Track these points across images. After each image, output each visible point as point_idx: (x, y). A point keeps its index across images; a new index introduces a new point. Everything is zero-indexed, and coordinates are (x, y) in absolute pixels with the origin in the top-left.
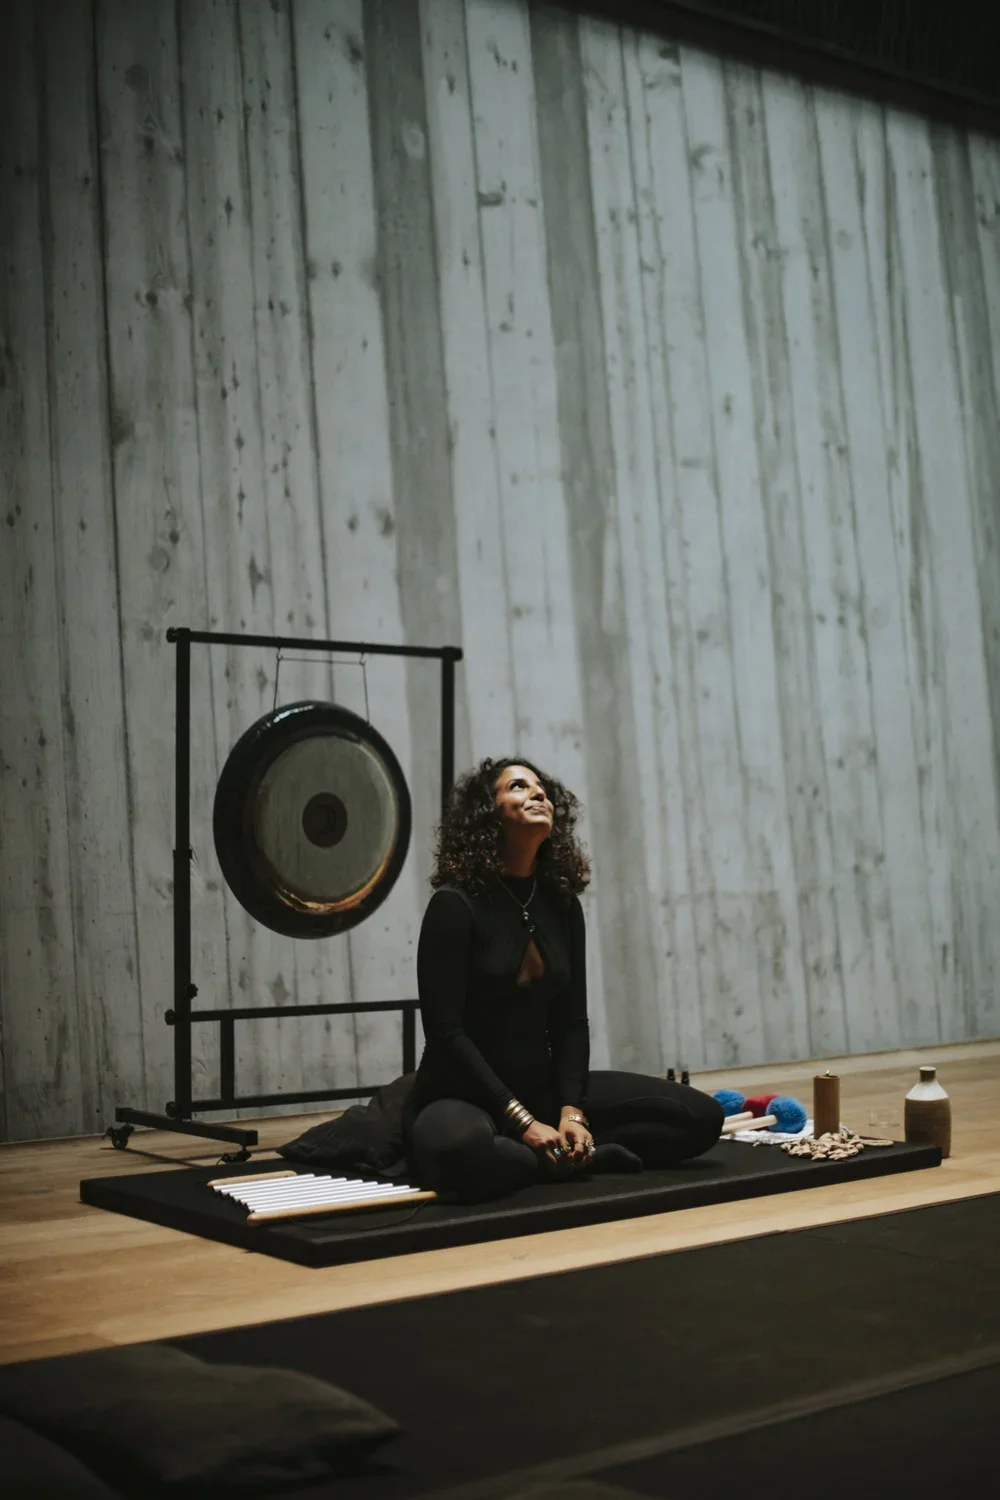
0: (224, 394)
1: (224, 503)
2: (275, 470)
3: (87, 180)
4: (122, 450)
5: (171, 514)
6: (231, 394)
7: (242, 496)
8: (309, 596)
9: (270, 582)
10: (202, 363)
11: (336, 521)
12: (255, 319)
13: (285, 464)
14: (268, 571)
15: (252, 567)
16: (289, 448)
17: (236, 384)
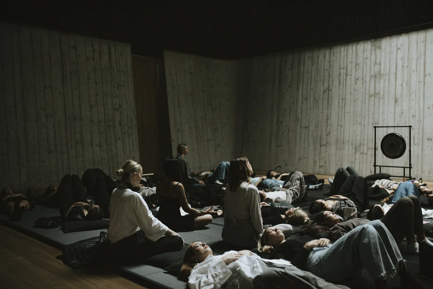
0: (411, 95)
1: (409, 108)
2: (417, 103)
3: (394, 73)
4: (396, 104)
5: (402, 110)
6: (412, 94)
7: (412, 107)
8: (421, 118)
9: (415, 117)
10: (408, 91)
11: (426, 108)
12: (416, 84)
13: (419, 102)
14: (415, 115)
15: (413, 115)
16: (420, 100)
17: (413, 93)
